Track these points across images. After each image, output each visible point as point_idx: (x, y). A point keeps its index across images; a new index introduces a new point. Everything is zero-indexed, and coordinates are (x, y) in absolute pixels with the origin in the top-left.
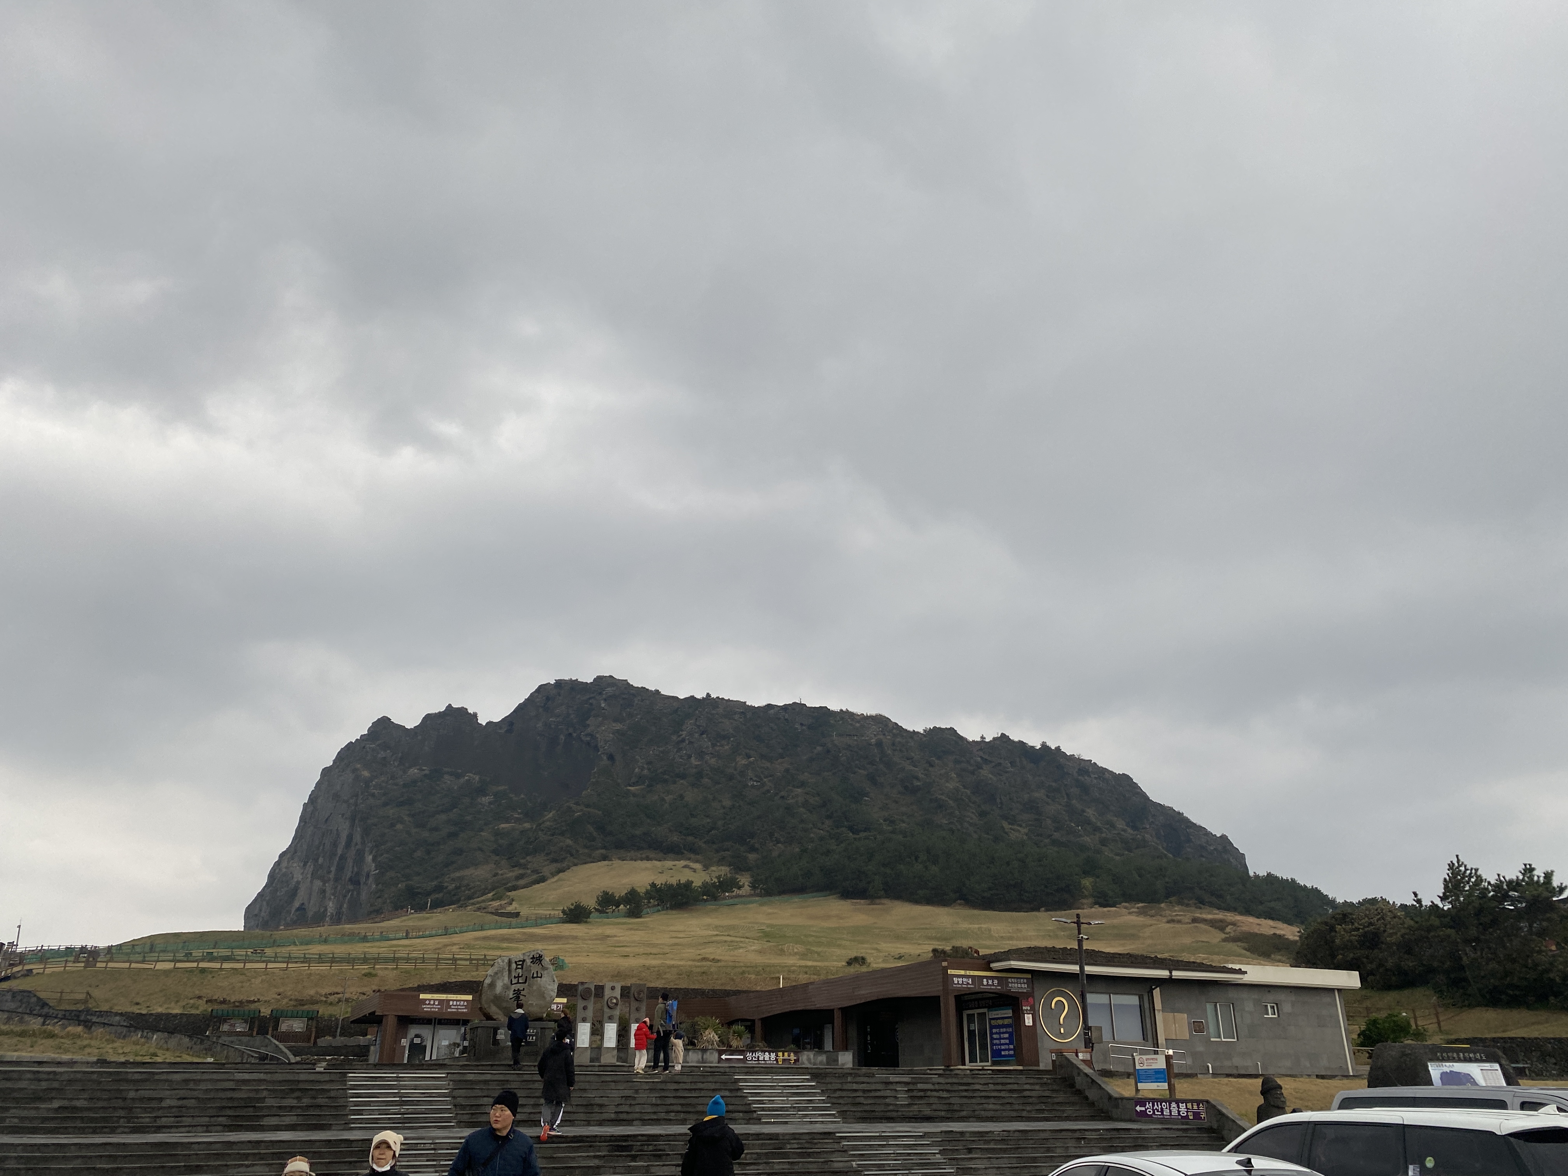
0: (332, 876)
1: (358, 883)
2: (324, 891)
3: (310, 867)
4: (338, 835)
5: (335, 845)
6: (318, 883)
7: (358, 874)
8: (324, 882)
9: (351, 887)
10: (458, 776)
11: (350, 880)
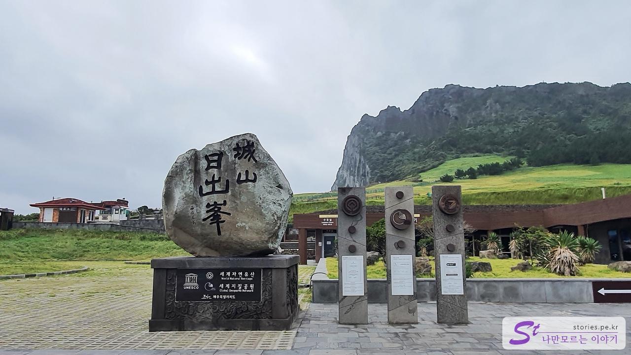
0: (356, 174)
1: (365, 176)
2: (354, 180)
3: (349, 172)
4: (356, 159)
5: (356, 163)
6: (352, 177)
7: (365, 172)
8: (354, 176)
9: (363, 177)
10: (396, 133)
11: (362, 175)
